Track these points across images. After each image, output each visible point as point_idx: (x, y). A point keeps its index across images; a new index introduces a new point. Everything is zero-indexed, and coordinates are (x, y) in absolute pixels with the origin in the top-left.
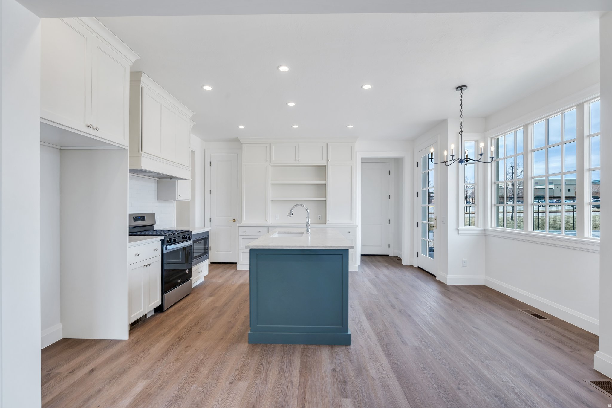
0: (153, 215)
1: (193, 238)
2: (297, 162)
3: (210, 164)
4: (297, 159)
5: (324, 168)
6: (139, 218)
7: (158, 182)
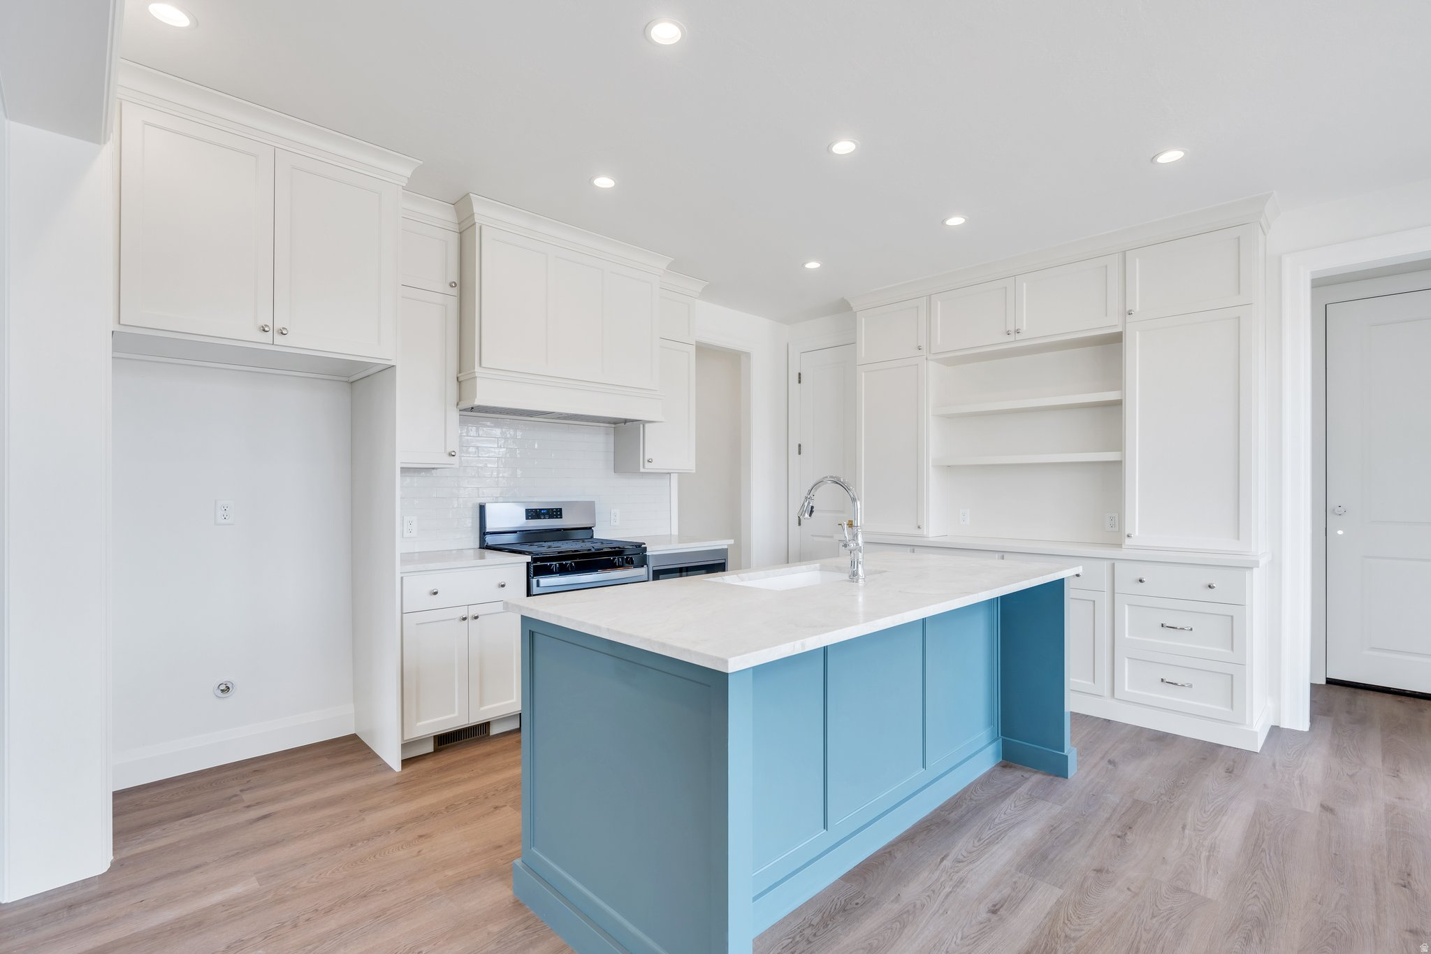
0: (589, 507)
1: (652, 564)
2: (1011, 338)
3: (800, 378)
4: (1011, 328)
5: (1113, 342)
6: (542, 511)
7: (616, 433)
